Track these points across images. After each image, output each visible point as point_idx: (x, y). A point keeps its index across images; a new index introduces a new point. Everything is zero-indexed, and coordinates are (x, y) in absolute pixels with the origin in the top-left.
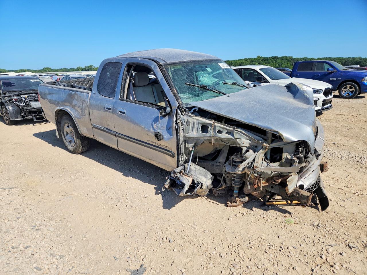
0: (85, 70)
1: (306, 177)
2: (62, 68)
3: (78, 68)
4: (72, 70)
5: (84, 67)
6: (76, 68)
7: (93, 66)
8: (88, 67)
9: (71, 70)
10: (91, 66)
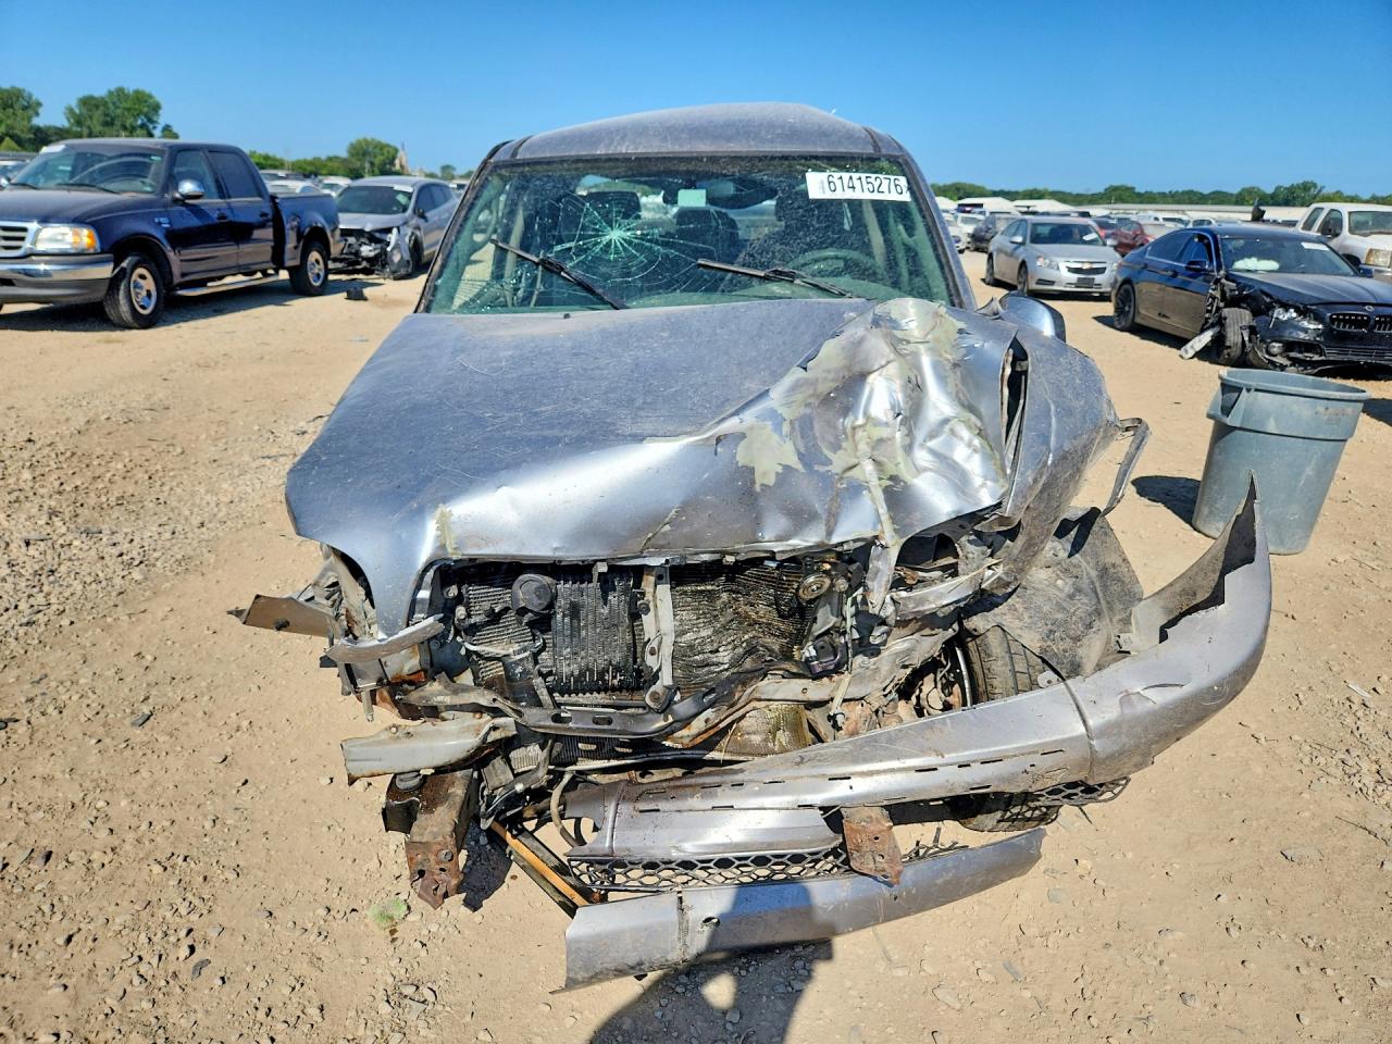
0: (1271, 202)
1: (658, 810)
2: (1180, 190)
3: (1243, 190)
4: (1219, 198)
5: (1269, 190)
6: (1235, 190)
7: (1315, 185)
8: (1291, 190)
9: (1213, 199)
10: (1306, 187)
